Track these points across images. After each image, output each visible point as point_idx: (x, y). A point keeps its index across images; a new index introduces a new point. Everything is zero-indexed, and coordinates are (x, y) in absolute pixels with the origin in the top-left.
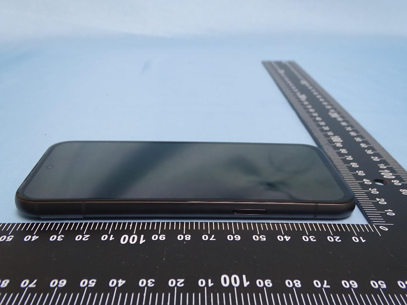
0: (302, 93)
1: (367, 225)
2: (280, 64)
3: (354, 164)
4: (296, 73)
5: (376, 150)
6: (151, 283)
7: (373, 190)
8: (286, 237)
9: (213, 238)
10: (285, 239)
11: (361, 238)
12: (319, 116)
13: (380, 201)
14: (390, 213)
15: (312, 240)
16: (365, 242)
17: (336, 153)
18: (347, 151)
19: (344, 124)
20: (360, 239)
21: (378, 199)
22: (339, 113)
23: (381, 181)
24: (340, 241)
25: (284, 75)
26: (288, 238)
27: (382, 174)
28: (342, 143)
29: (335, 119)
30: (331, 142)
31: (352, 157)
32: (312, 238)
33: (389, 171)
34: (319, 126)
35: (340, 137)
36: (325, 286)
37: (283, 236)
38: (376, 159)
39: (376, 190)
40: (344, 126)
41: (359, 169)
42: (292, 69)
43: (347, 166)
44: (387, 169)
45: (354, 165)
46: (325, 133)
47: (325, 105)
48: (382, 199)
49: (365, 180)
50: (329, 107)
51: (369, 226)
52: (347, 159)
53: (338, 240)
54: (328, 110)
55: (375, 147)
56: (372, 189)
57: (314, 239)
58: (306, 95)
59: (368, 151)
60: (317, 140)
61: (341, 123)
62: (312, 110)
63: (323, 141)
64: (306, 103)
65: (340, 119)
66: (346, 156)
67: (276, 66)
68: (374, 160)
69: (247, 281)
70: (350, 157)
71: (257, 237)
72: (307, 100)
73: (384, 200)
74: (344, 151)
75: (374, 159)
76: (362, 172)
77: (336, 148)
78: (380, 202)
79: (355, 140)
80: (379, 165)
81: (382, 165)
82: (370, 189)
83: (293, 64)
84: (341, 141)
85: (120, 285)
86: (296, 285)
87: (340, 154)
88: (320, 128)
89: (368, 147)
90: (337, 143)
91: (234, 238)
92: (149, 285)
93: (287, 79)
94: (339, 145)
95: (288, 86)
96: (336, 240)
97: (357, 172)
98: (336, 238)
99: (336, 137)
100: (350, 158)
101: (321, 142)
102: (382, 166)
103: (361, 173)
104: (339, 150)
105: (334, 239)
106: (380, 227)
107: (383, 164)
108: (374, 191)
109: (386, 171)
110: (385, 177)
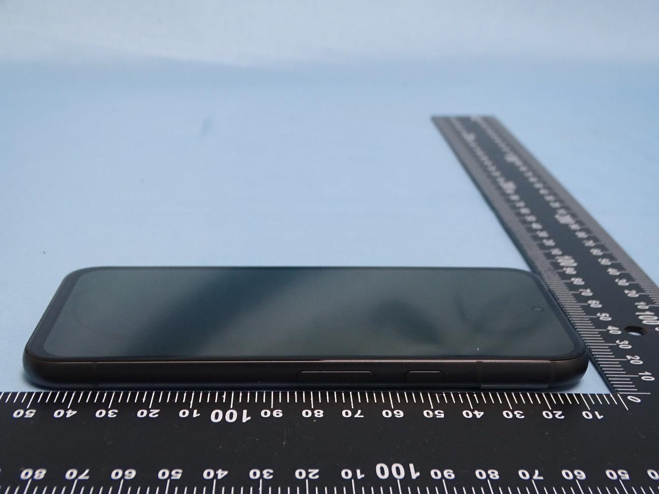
0: (508, 179)
1: (608, 396)
2: (467, 123)
3: (594, 302)
4: (498, 140)
5: (634, 279)
6: (268, 474)
7: (622, 343)
8: (476, 412)
9: (359, 415)
10: (474, 415)
11: (597, 413)
12: (537, 222)
13: (632, 359)
14: (647, 377)
15: (518, 416)
16: (602, 419)
17: (565, 285)
18: (583, 280)
19: (581, 235)
20: (594, 415)
21: (629, 357)
22: (573, 216)
23: (638, 329)
24: (563, 417)
25: (473, 145)
26: (479, 414)
27: (641, 317)
28: (576, 268)
29: (566, 226)
30: (557, 266)
31: (592, 291)
32: (518, 413)
33: (653, 314)
34: (536, 238)
35: (573, 258)
36: (536, 477)
37: (472, 411)
38: (633, 294)
39: (627, 342)
40: (582, 239)
41: (601, 311)
42: (490, 132)
43: (582, 306)
44: (650, 310)
45: (595, 304)
46: (546, 251)
47: (548, 202)
48: (635, 356)
49: (610, 328)
50: (557, 205)
51: (611, 396)
52: (583, 294)
53: (560, 416)
54: (555, 211)
55: (633, 275)
56: (620, 342)
57: (522, 415)
58: (515, 182)
59: (621, 281)
60: (533, 263)
61: (577, 233)
62: (525, 211)
63: (543, 265)
64: (515, 198)
65: (575, 227)
66: (580, 290)
67: (459, 127)
68: (629, 295)
69: (416, 472)
70: (588, 290)
71: (431, 413)
72: (517, 192)
73: (638, 358)
74: (578, 281)
75: (628, 293)
76: (607, 315)
77: (564, 276)
78: (631, 362)
79: (600, 263)
80: (636, 304)
81: (642, 303)
82: (617, 342)
83: (491, 121)
84: (575, 265)
85: (220, 477)
86: (491, 476)
87: (572, 287)
88: (539, 242)
89: (620, 274)
90: (567, 267)
91: (393, 414)
92: (265, 476)
93: (480, 152)
94: (570, 271)
95: (482, 165)
96: (557, 416)
97: (598, 314)
98: (556, 413)
99: (566, 257)
100: (588, 293)
101: (538, 267)
102: (641, 305)
103: (604, 317)
104: (570, 279)
105: (553, 415)
106: (629, 398)
107: (644, 302)
108: (624, 345)
109: (648, 313)
110: (644, 322)
